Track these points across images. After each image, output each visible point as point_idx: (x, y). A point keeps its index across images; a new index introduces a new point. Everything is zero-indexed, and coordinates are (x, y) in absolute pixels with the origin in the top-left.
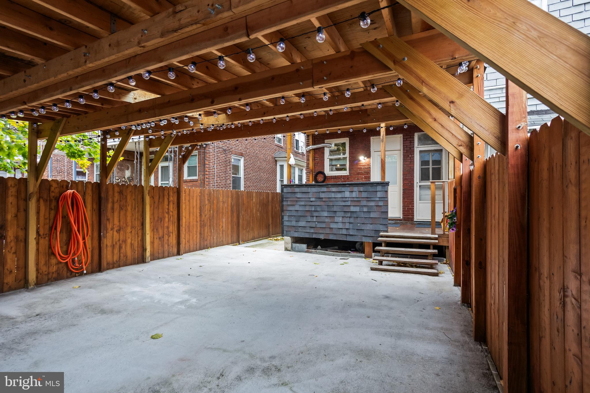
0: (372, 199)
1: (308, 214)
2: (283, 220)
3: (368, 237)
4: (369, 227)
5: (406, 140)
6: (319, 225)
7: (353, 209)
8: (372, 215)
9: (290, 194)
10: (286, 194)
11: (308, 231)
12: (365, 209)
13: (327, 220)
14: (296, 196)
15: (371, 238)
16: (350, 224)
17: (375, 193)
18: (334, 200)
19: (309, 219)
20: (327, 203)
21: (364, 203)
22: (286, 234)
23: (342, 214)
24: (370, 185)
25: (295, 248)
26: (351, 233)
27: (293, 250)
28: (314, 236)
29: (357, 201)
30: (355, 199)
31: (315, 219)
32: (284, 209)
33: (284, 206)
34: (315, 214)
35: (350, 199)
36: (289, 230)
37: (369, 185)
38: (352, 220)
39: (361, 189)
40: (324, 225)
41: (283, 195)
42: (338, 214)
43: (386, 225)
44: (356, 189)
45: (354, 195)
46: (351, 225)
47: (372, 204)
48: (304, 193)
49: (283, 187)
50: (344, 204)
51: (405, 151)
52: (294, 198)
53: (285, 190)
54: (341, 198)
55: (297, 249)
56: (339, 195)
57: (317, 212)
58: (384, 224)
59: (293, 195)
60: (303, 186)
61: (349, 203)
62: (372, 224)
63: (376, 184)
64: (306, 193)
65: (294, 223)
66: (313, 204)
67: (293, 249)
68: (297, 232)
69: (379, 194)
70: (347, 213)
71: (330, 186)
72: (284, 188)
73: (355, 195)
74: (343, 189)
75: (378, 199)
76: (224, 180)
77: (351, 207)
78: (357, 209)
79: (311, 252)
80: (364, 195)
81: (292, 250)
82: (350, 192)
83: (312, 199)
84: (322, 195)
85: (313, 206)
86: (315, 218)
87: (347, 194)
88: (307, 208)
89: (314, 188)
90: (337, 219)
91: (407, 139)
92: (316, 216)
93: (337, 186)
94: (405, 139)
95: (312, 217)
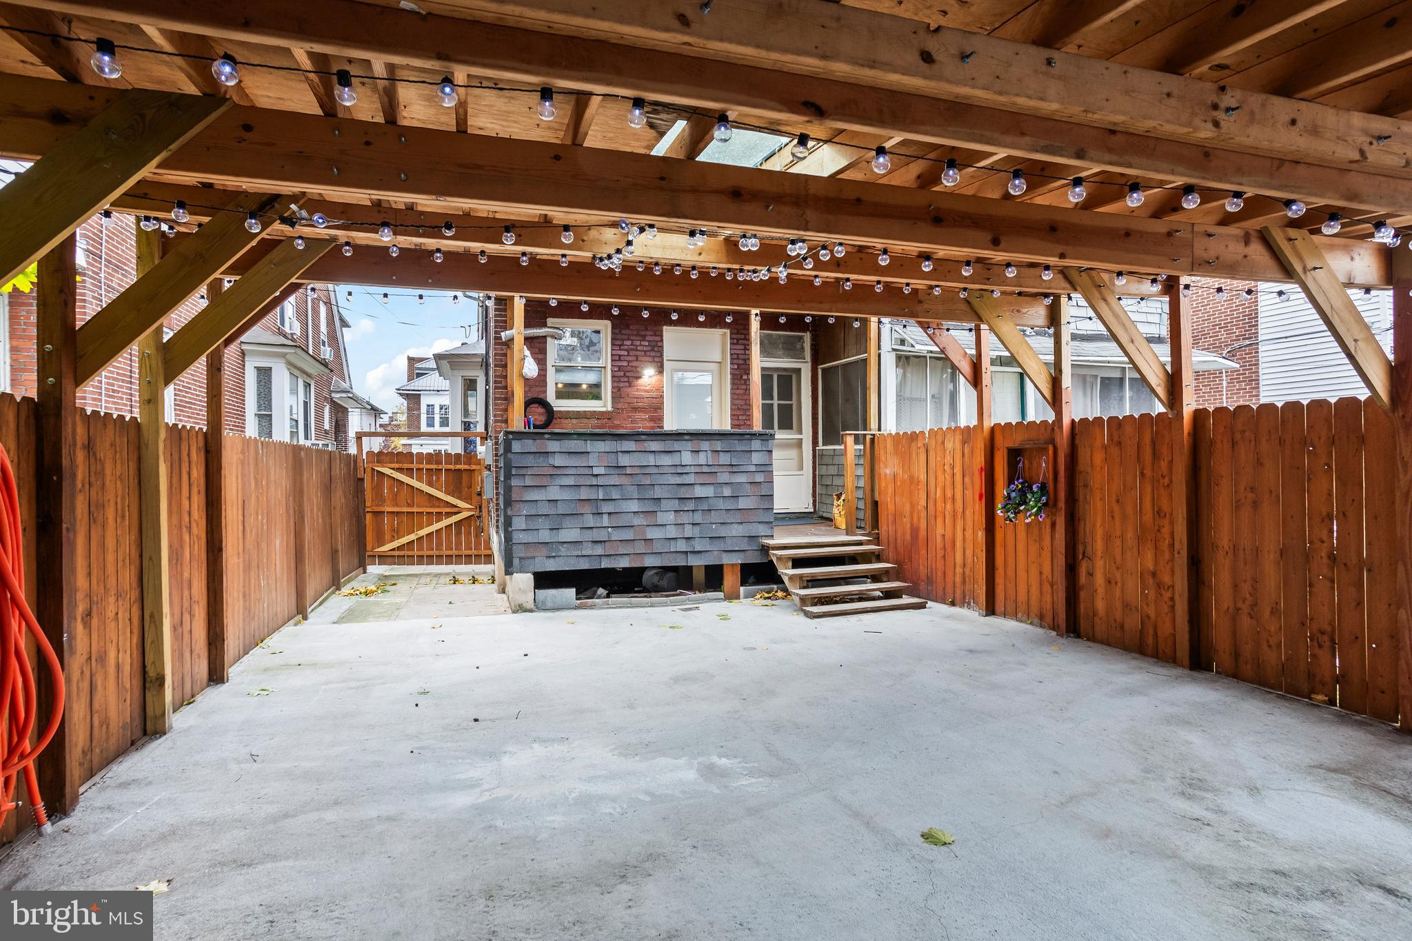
0: (742, 469)
1: (587, 509)
2: (510, 529)
3: (733, 553)
4: (737, 530)
5: (737, 344)
6: (617, 535)
7: (699, 492)
8: (743, 503)
9: (532, 456)
10: (516, 456)
11: (589, 552)
12: (727, 492)
13: (637, 521)
14: (551, 461)
15: (742, 555)
16: (695, 528)
17: (748, 455)
18: (655, 470)
19: (590, 521)
20: (637, 480)
21: (724, 477)
22: (521, 567)
23: (675, 505)
24: (738, 437)
25: (544, 603)
26: (698, 548)
27: (537, 608)
28: (605, 564)
29: (707, 474)
30: (705, 469)
31: (606, 521)
32: (515, 497)
33: (513, 489)
34: (606, 508)
35: (693, 469)
36: (529, 555)
37: (734, 437)
38: (698, 518)
39: (718, 445)
40: (628, 535)
41: (510, 460)
42: (665, 505)
43: (771, 522)
44: (705, 445)
45: (702, 458)
46: (697, 529)
47: (742, 478)
48: (576, 455)
49: (511, 437)
50: (678, 480)
51: (736, 367)
52: (546, 469)
53: (517, 446)
54: (672, 468)
55: (549, 605)
56: (666, 460)
57: (610, 502)
58: (766, 523)
59: (541, 460)
60: (570, 437)
61: (690, 479)
62: (742, 523)
63: (749, 436)
64: (580, 455)
65: (545, 536)
66: (601, 481)
67: (539, 607)
68: (554, 557)
69: (756, 458)
70: (685, 501)
71: (643, 437)
72: (513, 439)
73: (705, 460)
74: (676, 446)
75: (753, 468)
76: (126, 405)
77: (696, 487)
78: (708, 492)
79: (592, 607)
80: (724, 459)
81: (535, 609)
82: (692, 451)
83: (596, 471)
84: (624, 460)
85: (600, 489)
86: (605, 517)
87: (687, 458)
88: (584, 494)
89: (603, 443)
90: (662, 518)
91: (738, 340)
92: (609, 514)
93: (662, 438)
94: (735, 341)
95: (596, 516)
